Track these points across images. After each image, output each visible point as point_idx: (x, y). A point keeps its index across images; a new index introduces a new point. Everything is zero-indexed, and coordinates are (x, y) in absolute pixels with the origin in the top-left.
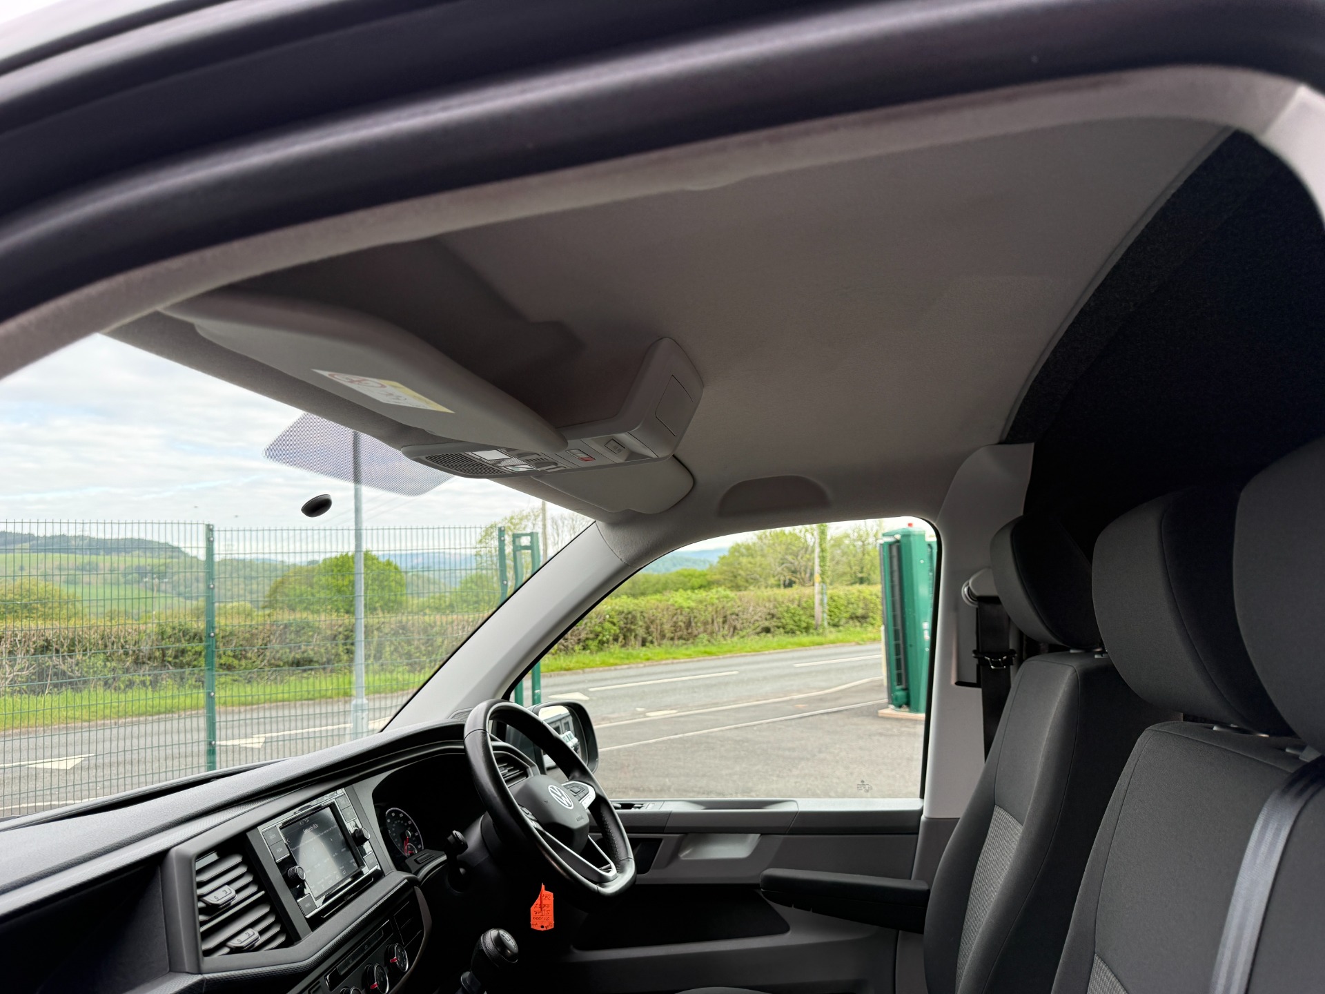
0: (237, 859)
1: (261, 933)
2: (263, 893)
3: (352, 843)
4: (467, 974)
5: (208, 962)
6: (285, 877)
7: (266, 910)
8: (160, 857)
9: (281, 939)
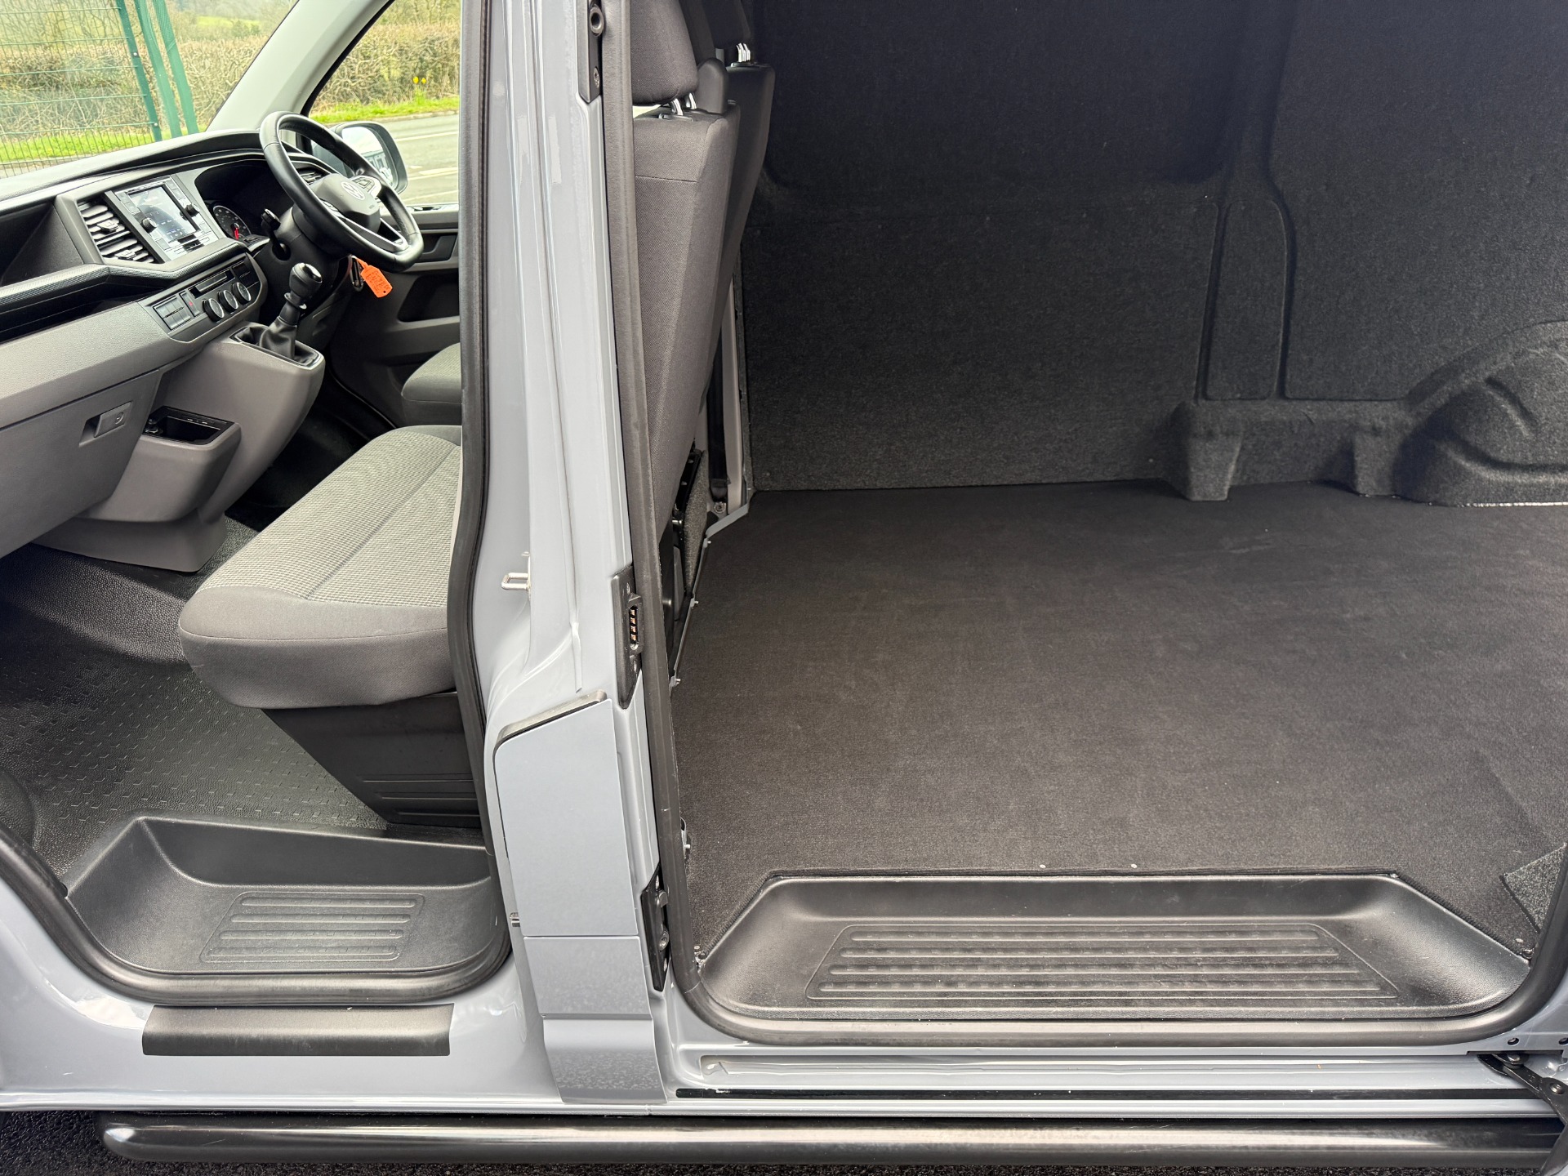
0: (104, 209)
1: (138, 253)
2: (128, 232)
3: (187, 214)
4: (289, 294)
5: (106, 260)
6: (142, 224)
7: (135, 242)
8: (51, 202)
9: (152, 260)
